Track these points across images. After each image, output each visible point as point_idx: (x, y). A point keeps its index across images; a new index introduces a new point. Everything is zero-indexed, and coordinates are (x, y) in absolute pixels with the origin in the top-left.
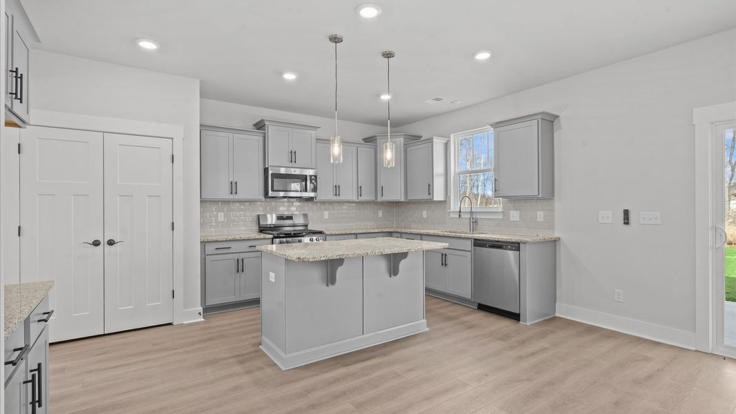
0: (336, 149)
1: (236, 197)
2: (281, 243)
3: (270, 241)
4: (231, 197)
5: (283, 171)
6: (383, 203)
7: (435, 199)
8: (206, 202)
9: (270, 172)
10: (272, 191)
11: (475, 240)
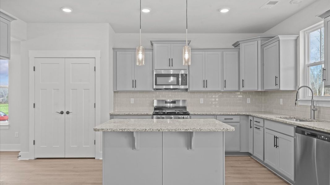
0: (140, 56)
1: (136, 89)
2: (158, 118)
3: (151, 117)
4: (133, 89)
5: (163, 72)
6: (245, 92)
7: (281, 89)
8: (117, 92)
9: (155, 73)
10: (155, 85)
11: (298, 127)
